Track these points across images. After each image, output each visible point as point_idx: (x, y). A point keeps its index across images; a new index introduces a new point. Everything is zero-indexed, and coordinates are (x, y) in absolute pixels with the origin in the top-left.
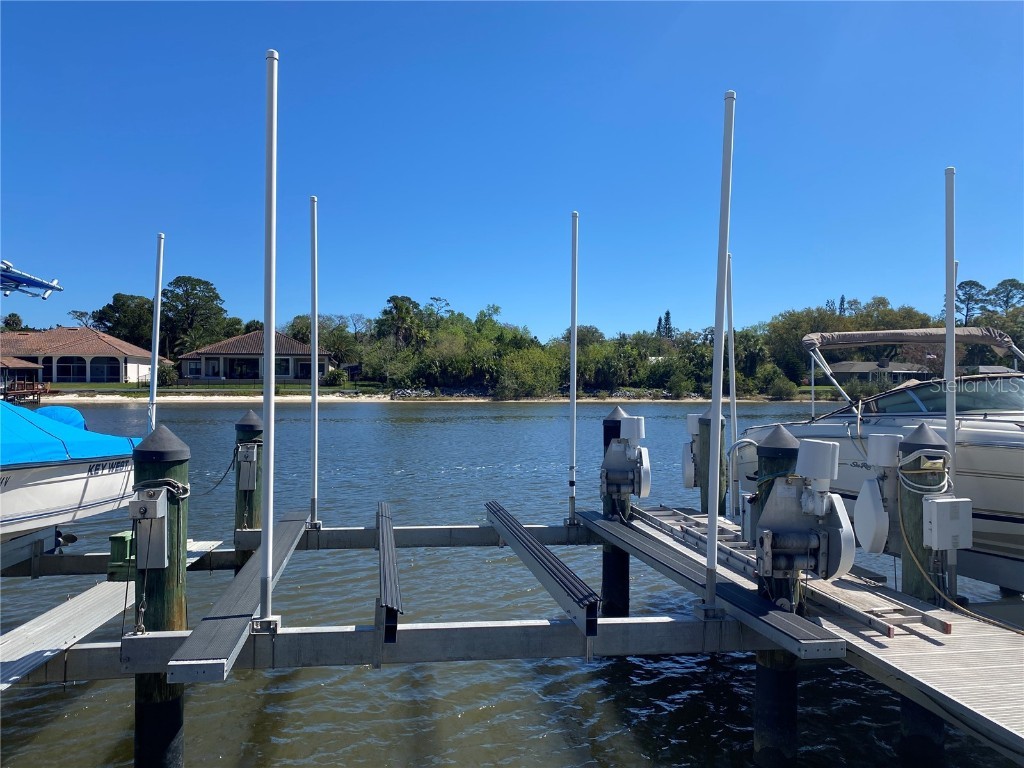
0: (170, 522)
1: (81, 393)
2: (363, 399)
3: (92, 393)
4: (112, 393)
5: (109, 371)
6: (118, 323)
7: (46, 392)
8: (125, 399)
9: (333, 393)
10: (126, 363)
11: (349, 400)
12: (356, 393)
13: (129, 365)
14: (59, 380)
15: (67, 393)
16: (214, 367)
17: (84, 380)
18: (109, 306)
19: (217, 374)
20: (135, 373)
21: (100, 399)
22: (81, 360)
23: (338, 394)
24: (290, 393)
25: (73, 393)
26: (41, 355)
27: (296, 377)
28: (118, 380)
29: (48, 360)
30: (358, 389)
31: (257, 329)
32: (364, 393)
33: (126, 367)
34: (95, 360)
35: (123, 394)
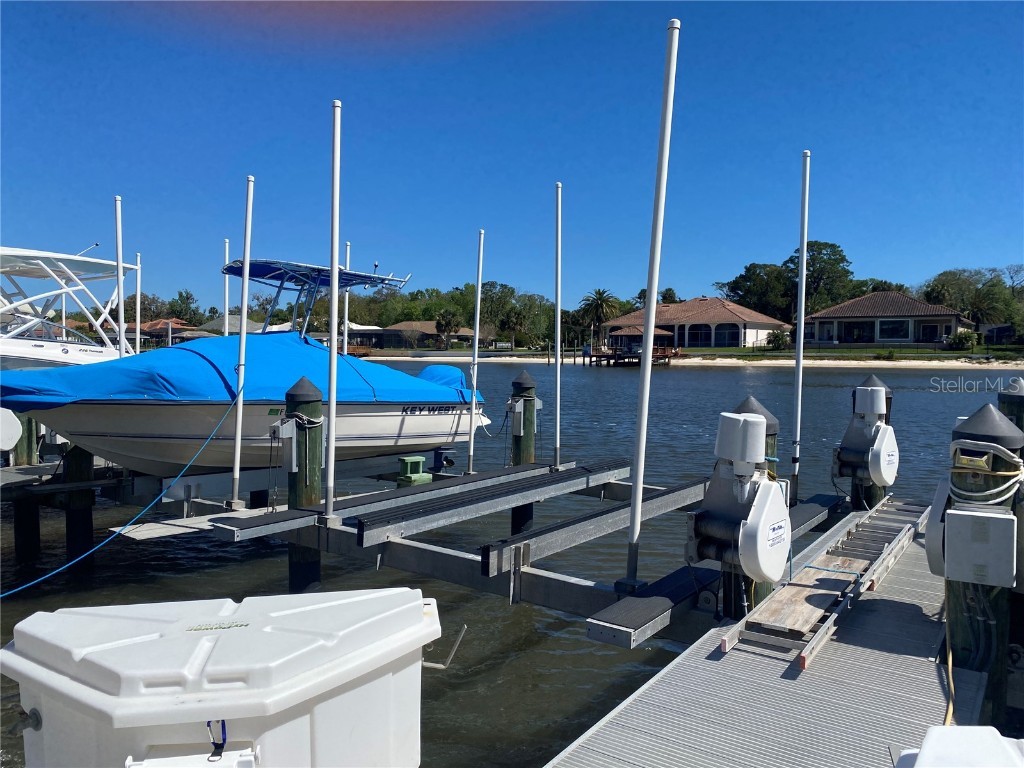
0: (298, 442)
1: (704, 357)
2: (996, 365)
3: (713, 357)
4: (730, 356)
5: (728, 337)
6: (748, 291)
7: (676, 356)
8: (741, 363)
9: (957, 358)
10: (745, 329)
11: (977, 366)
12: (987, 359)
13: (748, 330)
14: (690, 346)
15: (694, 356)
16: (829, 331)
17: (709, 345)
18: (741, 276)
19: (831, 338)
20: (755, 337)
21: (720, 362)
22: (707, 327)
23: (963, 360)
24: (905, 358)
25: (698, 356)
26: (676, 323)
27: (917, 341)
28: (737, 345)
29: (682, 327)
30: (991, 353)
31: (884, 290)
32: (998, 358)
33: (745, 333)
34: (720, 327)
35: (739, 357)
